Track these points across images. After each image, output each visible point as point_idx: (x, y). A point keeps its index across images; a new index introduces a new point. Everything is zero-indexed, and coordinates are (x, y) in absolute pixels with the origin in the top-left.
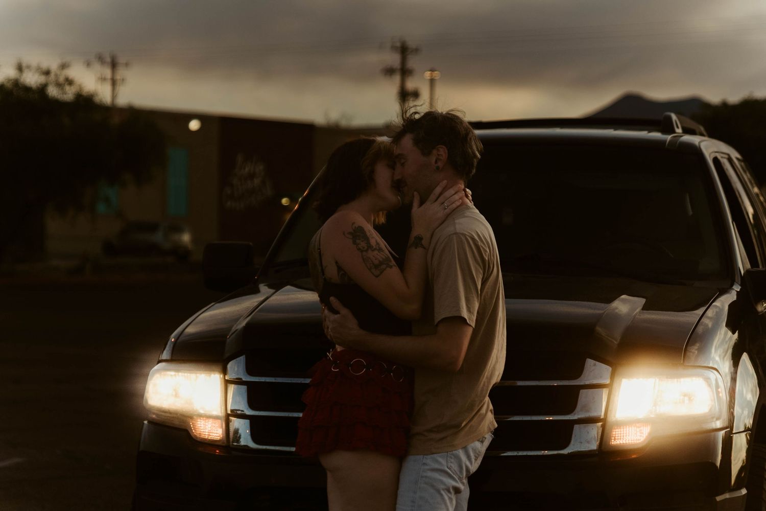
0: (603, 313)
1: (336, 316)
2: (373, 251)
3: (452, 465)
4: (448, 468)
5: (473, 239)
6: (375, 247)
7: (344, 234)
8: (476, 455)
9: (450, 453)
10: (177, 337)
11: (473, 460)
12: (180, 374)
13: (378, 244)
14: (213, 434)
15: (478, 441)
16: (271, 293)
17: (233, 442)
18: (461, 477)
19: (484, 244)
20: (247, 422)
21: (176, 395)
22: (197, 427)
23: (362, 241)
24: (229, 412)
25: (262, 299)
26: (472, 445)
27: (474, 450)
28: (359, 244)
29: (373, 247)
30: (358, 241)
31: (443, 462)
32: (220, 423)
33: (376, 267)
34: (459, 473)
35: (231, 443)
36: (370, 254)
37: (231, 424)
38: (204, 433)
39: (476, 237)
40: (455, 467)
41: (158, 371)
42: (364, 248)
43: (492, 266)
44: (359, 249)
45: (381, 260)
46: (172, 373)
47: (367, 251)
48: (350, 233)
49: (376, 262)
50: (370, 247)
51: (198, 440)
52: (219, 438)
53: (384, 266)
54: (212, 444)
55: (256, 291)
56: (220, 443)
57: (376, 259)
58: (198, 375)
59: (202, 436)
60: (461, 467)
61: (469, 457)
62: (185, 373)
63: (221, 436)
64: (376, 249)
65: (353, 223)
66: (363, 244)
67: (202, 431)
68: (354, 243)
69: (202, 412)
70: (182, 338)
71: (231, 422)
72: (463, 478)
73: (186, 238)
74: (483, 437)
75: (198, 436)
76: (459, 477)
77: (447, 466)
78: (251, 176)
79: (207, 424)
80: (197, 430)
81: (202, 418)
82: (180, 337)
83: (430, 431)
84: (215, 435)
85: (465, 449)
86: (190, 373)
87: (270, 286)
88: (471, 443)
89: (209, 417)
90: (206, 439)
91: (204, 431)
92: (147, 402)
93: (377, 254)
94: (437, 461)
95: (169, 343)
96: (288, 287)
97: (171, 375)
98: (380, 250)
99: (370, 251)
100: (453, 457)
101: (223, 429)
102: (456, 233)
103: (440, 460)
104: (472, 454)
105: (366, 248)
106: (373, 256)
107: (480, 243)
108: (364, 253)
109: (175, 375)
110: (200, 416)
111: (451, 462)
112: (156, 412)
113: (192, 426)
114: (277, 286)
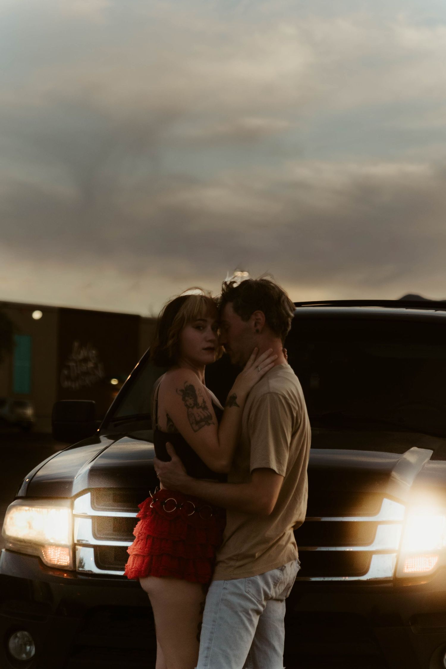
0: (398, 461)
1: (167, 463)
2: (198, 408)
3: (250, 589)
4: (246, 592)
5: (285, 398)
6: (200, 405)
7: (177, 390)
8: (275, 581)
9: (248, 579)
10: (31, 477)
11: (272, 586)
12: (33, 509)
13: (204, 402)
14: (62, 561)
15: (278, 568)
16: (112, 443)
17: (79, 567)
18: (260, 599)
19: (293, 402)
20: (92, 550)
21: (30, 527)
22: (47, 555)
23: (191, 399)
24: (76, 542)
25: (103, 447)
26: (271, 572)
27: (273, 577)
28: (187, 401)
29: (199, 405)
30: (187, 398)
31: (242, 587)
32: (68, 551)
33: (197, 423)
34: (257, 597)
35: (77, 568)
36: (195, 411)
37: (77, 552)
38: (54, 560)
39: (287, 396)
40: (253, 591)
41: (14, 506)
42: (191, 404)
43: (299, 421)
44: (186, 405)
45: (203, 417)
46: (27, 508)
47: (192, 408)
48: (182, 391)
49: (198, 419)
50: (196, 404)
51: (49, 565)
52: (66, 564)
53: (203, 423)
54: (61, 569)
55: (98, 441)
56: (68, 568)
57: (198, 416)
58: (49, 510)
59: (53, 562)
60: (258, 591)
61: (267, 584)
62: (37, 508)
63: (69, 562)
64: (201, 407)
65: (186, 382)
66: (190, 401)
67: (52, 557)
68: (184, 399)
69: (52, 541)
70: (34, 479)
71: (77, 550)
72: (262, 600)
73: (29, 412)
74: (283, 566)
75: (49, 562)
76: (258, 600)
77: (245, 591)
78: (86, 360)
79: (56, 551)
80: (48, 557)
81: (52, 547)
82: (33, 479)
83: (230, 559)
84: (63, 561)
85: (262, 575)
86: (42, 508)
87: (109, 437)
88: (270, 570)
89: (58, 546)
90: (55, 565)
91: (54, 557)
92: (5, 532)
93: (201, 412)
94: (236, 586)
95: (24, 483)
96: (126, 438)
97: (26, 510)
98: (205, 408)
99: (195, 409)
100: (250, 582)
101: (70, 556)
102: (269, 393)
103: (239, 585)
104: (270, 580)
105: (193, 404)
106: (197, 413)
107: (290, 402)
108: (190, 409)
109: (29, 510)
110: (51, 545)
111: (249, 587)
112: (12, 541)
113: (43, 553)
114: (115, 437)
